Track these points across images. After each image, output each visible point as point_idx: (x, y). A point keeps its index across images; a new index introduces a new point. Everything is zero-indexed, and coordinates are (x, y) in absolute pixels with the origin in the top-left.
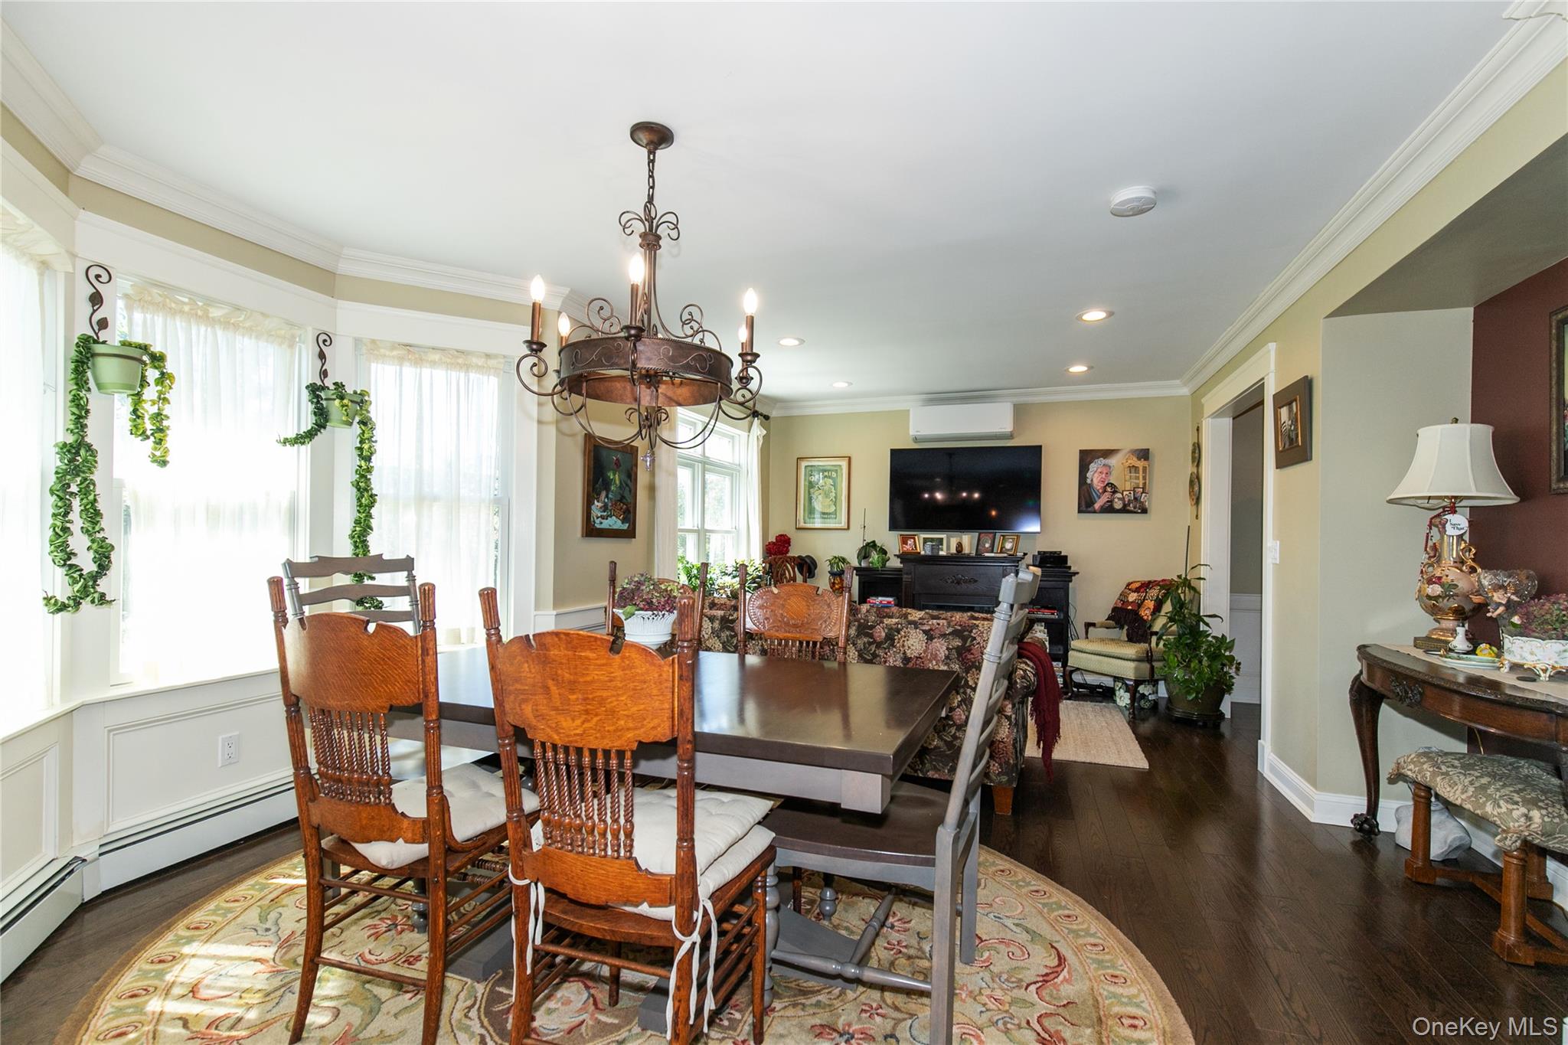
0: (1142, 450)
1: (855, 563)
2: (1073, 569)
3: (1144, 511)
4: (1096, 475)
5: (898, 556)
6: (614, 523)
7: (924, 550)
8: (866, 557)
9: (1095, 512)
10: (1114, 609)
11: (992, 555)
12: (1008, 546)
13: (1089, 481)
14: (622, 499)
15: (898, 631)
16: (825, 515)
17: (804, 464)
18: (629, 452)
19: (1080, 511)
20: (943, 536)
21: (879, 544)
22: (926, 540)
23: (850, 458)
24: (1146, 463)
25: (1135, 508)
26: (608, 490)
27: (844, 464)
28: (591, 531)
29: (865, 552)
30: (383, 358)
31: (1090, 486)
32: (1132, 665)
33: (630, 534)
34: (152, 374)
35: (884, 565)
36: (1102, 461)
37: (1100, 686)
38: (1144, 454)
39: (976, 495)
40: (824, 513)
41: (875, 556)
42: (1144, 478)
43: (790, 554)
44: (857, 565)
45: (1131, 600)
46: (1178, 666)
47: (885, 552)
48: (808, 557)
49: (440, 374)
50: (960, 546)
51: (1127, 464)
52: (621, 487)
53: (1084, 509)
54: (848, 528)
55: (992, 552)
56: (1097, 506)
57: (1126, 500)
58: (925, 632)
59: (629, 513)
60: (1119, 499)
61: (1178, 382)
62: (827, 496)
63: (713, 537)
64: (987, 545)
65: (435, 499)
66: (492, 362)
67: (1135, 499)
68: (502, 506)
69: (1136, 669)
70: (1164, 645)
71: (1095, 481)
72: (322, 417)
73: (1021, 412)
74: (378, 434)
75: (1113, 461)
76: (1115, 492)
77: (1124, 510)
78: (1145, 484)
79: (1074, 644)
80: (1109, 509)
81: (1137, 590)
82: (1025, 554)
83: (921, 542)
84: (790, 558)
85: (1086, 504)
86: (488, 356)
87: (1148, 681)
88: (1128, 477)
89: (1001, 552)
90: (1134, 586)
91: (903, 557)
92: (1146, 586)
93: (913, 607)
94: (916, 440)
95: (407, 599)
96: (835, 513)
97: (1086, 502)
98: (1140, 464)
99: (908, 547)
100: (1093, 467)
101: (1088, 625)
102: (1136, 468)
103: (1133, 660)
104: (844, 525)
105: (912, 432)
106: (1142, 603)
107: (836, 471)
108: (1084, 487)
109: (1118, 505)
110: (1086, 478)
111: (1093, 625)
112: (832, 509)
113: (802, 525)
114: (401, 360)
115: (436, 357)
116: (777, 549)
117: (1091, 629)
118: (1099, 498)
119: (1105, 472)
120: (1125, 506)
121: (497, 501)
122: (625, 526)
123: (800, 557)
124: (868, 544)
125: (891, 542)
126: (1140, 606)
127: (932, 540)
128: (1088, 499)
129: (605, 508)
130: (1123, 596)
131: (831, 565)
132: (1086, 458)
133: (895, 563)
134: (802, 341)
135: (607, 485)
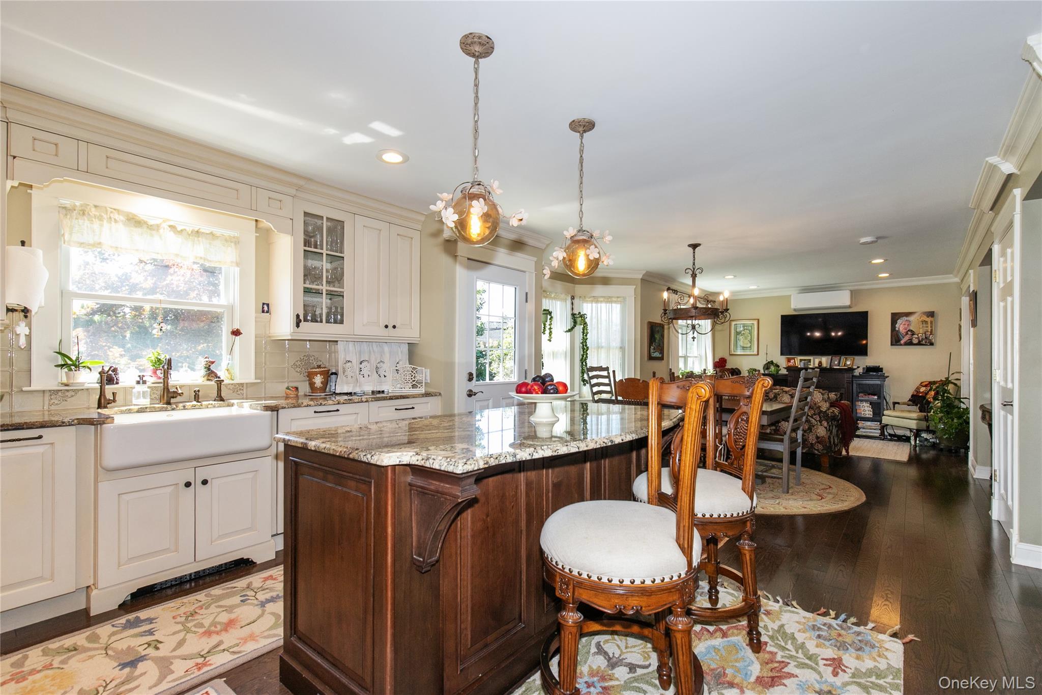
0: (930, 312)
1: (762, 371)
2: (886, 375)
3: (932, 344)
4: (902, 326)
5: (785, 368)
6: (657, 354)
7: (800, 365)
8: (768, 368)
9: (901, 345)
10: (913, 396)
11: (838, 367)
12: (848, 363)
13: (897, 329)
14: (659, 345)
15: (779, 395)
16: (744, 348)
17: (733, 323)
18: (662, 326)
19: (892, 345)
20: (811, 358)
21: (775, 362)
22: (801, 360)
23: (758, 320)
24: (932, 319)
25: (926, 342)
26: (655, 342)
27: (755, 323)
28: (651, 358)
29: (767, 366)
30: (587, 302)
31: (898, 331)
32: (915, 422)
33: (662, 359)
34: (549, 317)
35: (778, 373)
36: (905, 318)
37: (904, 436)
38: (931, 314)
39: (840, 334)
40: (743, 347)
41: (772, 368)
42: (931, 327)
43: (726, 367)
44: (763, 372)
45: (921, 390)
46: (940, 422)
47: (778, 366)
48: (736, 368)
49: (603, 305)
50: (820, 363)
51: (921, 320)
52: (659, 340)
53: (894, 343)
54: (758, 354)
55: (839, 366)
56: (902, 342)
57: (921, 338)
58: (790, 395)
59: (662, 352)
60: (916, 338)
61: (952, 275)
62: (746, 338)
63: (689, 358)
64: (836, 363)
65: (602, 347)
66: (619, 299)
67: (926, 338)
68: (622, 348)
69: (917, 424)
70: (933, 412)
71: (901, 329)
72: (575, 323)
73: (854, 294)
74: (589, 327)
75: (912, 318)
76: (913, 334)
77: (919, 344)
78: (932, 330)
79: (886, 412)
80: (910, 343)
81: (926, 386)
82: (858, 367)
83: (798, 361)
84: (728, 370)
85: (896, 340)
86: (618, 297)
87: (925, 430)
88: (921, 327)
89: (844, 366)
90: (924, 384)
91: (788, 368)
92: (931, 383)
93: (785, 386)
94: (795, 310)
95: (608, 379)
96: (750, 347)
97: (895, 340)
98: (929, 319)
99: (792, 363)
100: (899, 321)
101: (895, 403)
102: (926, 322)
103: (916, 420)
104: (755, 352)
105: (793, 307)
106: (928, 392)
107: (751, 327)
108: (895, 332)
109: (915, 341)
110: (895, 327)
111: (898, 403)
112: (749, 345)
113: (733, 353)
114: (592, 302)
115: (602, 299)
116: (720, 364)
117: (896, 405)
118: (903, 337)
119: (907, 324)
120: (919, 341)
121: (621, 348)
122: (660, 356)
123: (732, 369)
124: (769, 362)
125: (782, 361)
126: (927, 394)
127: (805, 360)
128: (897, 338)
129: (654, 349)
130: (918, 388)
131: (749, 372)
132: (895, 317)
133: (784, 372)
134: (735, 276)
135: (655, 339)
